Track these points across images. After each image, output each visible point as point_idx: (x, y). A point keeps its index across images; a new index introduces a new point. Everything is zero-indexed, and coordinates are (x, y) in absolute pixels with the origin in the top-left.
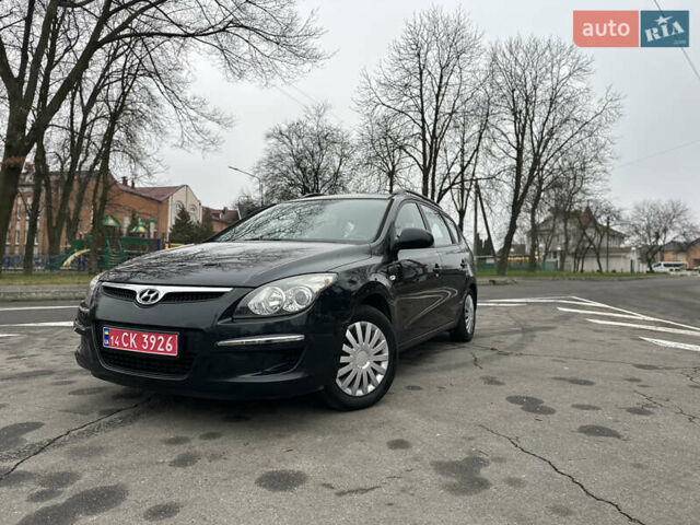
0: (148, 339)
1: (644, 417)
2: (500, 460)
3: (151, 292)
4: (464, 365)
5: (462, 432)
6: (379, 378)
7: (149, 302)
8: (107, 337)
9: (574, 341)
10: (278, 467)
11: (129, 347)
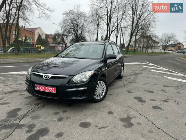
0: (47, 88)
1: (167, 103)
2: (135, 117)
3: (47, 76)
4: (122, 86)
5: (125, 109)
6: (103, 94)
7: (47, 79)
8: (36, 87)
9: (147, 78)
10: (83, 121)
11: (42, 90)
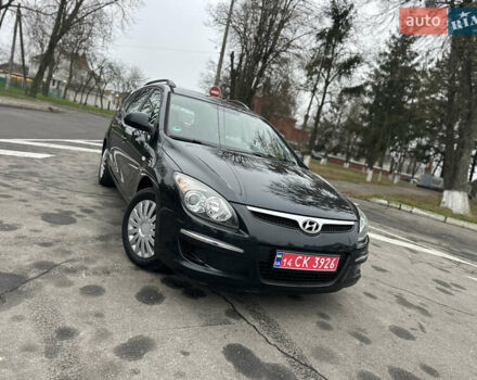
3: (311, 223)
7: (313, 231)
8: (279, 260)
11: (301, 267)
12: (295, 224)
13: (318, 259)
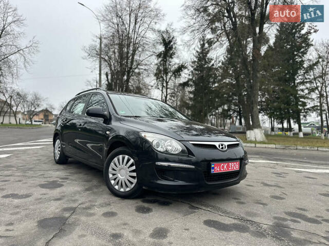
3: (222, 145)
7: (224, 149)
8: (213, 168)
11: (224, 170)
12: (214, 147)
13: (230, 164)
